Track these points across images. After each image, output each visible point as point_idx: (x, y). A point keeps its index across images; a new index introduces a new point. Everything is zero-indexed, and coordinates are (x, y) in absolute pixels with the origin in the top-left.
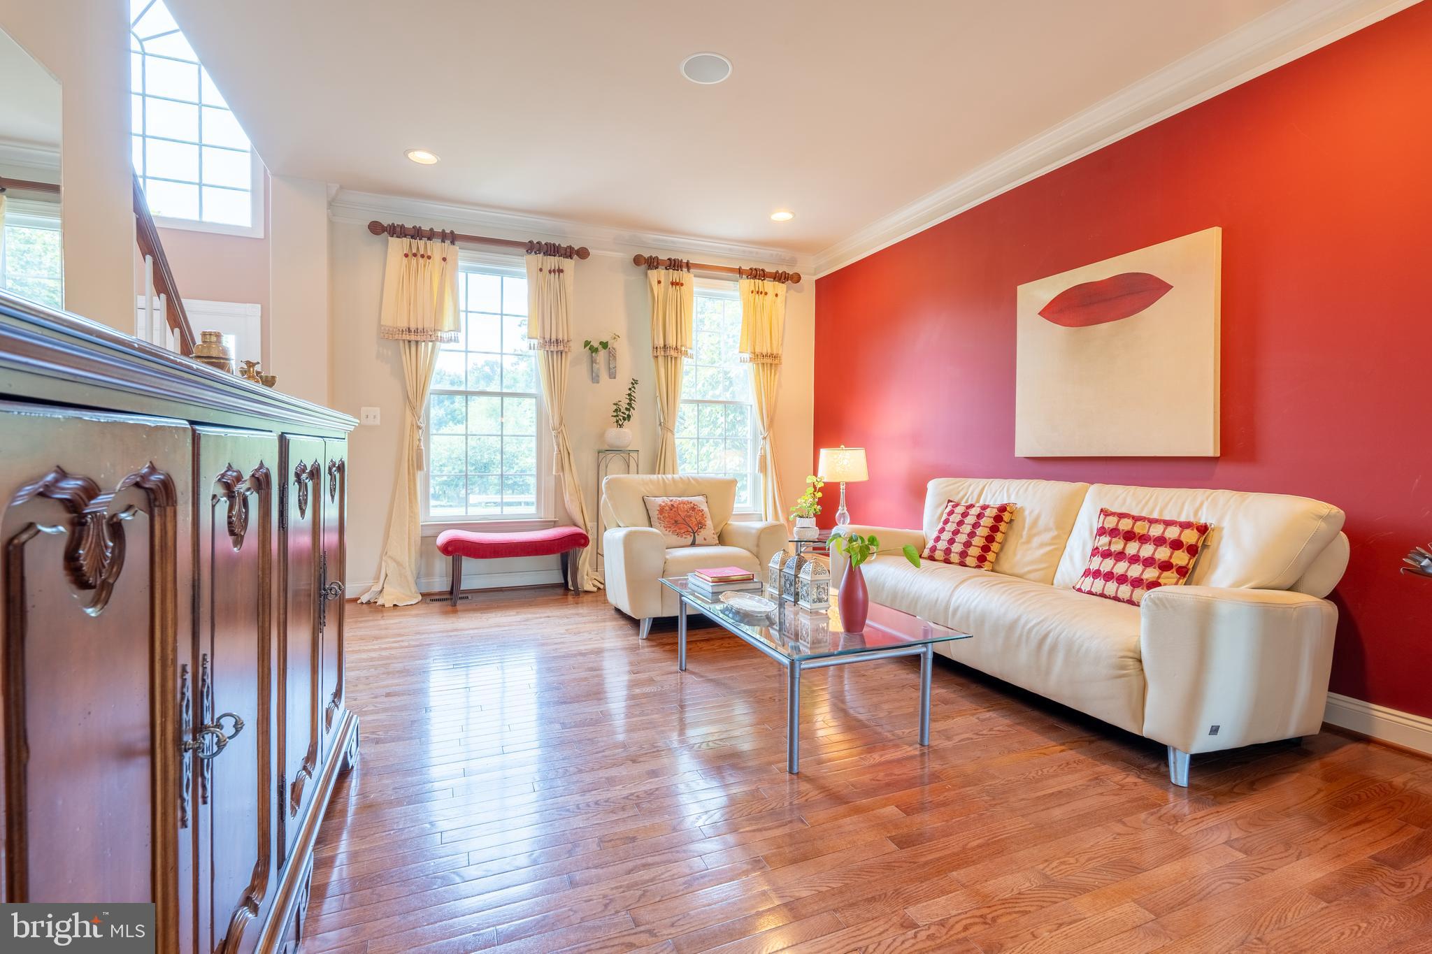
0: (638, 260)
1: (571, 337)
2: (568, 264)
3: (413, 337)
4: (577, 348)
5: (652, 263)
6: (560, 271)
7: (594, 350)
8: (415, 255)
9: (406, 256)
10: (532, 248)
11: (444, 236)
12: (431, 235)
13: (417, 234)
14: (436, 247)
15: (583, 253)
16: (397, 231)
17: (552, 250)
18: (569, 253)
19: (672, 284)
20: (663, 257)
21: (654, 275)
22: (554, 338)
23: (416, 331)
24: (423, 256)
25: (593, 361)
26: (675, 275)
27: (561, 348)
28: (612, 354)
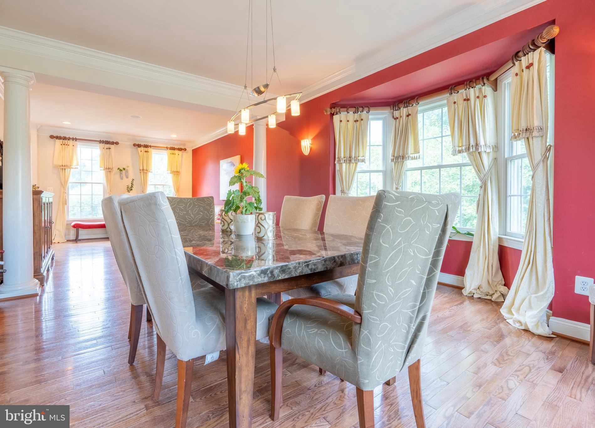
0: (134, 145)
1: (113, 167)
2: (112, 147)
3: (64, 168)
4: (115, 170)
5: (139, 146)
6: (110, 148)
7: (121, 170)
8: (64, 144)
9: (61, 145)
10: (101, 142)
11: (73, 139)
12: (69, 139)
13: (65, 138)
14: (71, 142)
15: (117, 143)
16: (58, 138)
17: (107, 142)
18: (113, 143)
19: (145, 152)
20: (143, 144)
21: (139, 149)
22: (108, 168)
23: (65, 166)
24: (66, 145)
25: (121, 174)
26: (146, 149)
27: (110, 170)
28: (127, 171)
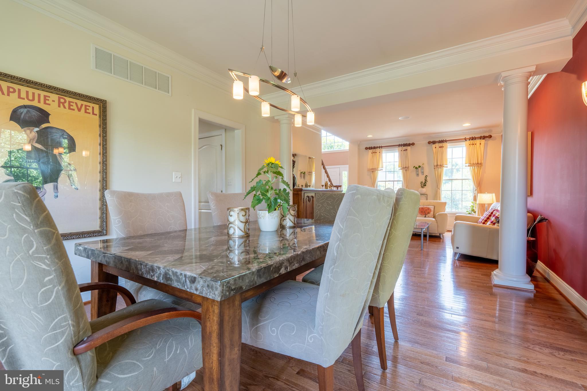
0: (429, 143)
1: (409, 166)
2: (409, 148)
3: (373, 170)
4: (411, 168)
5: (434, 143)
6: (406, 150)
7: (416, 168)
8: (374, 153)
9: (372, 153)
10: (399, 145)
11: (380, 147)
12: (377, 147)
13: (375, 148)
14: (378, 150)
15: (413, 144)
16: (370, 148)
17: (405, 145)
18: (409, 145)
19: (440, 147)
20: (437, 140)
21: (434, 146)
22: (404, 167)
23: (374, 169)
24: (375, 153)
25: (417, 171)
26: (441, 145)
27: (406, 169)
28: (423, 168)
